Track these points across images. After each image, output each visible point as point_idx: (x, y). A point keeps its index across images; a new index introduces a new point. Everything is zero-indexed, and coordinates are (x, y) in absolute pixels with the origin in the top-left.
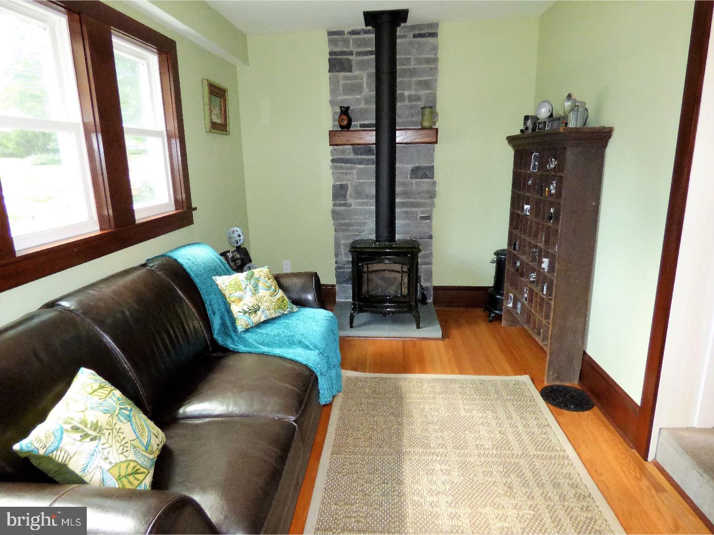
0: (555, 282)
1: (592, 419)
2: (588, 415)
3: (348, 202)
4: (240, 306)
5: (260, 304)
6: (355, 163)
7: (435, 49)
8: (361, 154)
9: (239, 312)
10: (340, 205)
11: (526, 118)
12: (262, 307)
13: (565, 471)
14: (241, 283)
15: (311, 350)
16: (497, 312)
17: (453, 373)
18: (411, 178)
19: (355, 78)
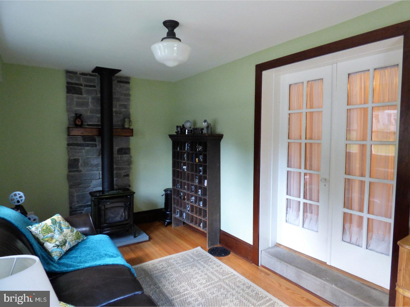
0: (207, 200)
1: (233, 257)
2: (231, 256)
3: (79, 169)
4: (54, 243)
5: (66, 239)
6: (84, 146)
7: (128, 89)
8: (88, 141)
9: (54, 247)
10: (74, 171)
11: (177, 127)
12: (68, 240)
13: (238, 280)
14: (51, 227)
15: (116, 257)
16: (168, 221)
17: (166, 255)
18: (118, 154)
19: (85, 98)
